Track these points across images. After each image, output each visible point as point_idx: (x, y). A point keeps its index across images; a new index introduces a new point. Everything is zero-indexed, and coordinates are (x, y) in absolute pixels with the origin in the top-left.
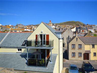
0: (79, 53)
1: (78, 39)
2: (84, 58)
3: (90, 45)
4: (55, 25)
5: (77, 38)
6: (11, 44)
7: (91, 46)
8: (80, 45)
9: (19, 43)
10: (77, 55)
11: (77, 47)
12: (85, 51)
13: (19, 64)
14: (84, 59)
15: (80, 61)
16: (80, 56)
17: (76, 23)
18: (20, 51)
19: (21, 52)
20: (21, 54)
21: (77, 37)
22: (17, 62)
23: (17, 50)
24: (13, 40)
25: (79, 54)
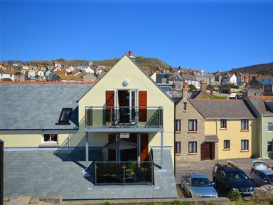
0: (189, 142)
1: (189, 105)
2: (201, 154)
3: (216, 120)
4: (91, 64)
5: (185, 103)
6: (16, 121)
7: (219, 123)
8: (193, 120)
9: (45, 116)
10: (185, 148)
11: (185, 126)
12: (206, 137)
13: (63, 182)
14: (203, 157)
15: (193, 163)
16: (193, 151)
17: (150, 62)
18: (51, 143)
19: (57, 145)
20: (56, 149)
21: (185, 99)
22: (53, 175)
23: (39, 139)
24: (20, 108)
25: (191, 145)
